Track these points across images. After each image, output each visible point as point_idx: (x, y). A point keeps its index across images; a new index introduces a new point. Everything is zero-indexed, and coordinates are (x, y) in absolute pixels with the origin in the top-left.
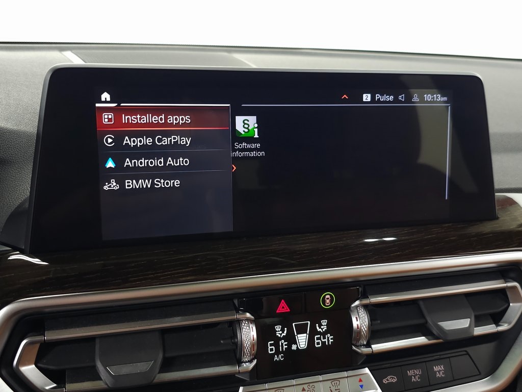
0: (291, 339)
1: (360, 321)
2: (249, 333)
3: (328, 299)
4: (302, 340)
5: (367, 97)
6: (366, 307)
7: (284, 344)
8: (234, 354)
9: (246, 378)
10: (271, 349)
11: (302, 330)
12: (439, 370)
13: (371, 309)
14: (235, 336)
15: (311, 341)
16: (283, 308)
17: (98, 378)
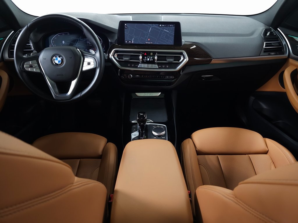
0: (147, 59)
1: (156, 58)
2: (141, 57)
3: (152, 54)
4: (148, 59)
5: (160, 25)
6: (157, 56)
7: (146, 59)
8: (139, 59)
9: (141, 63)
10: (144, 60)
11: (148, 58)
12: (167, 66)
13: (158, 56)
14: (139, 57)
15: (150, 60)
16: (145, 54)
17: (123, 59)
